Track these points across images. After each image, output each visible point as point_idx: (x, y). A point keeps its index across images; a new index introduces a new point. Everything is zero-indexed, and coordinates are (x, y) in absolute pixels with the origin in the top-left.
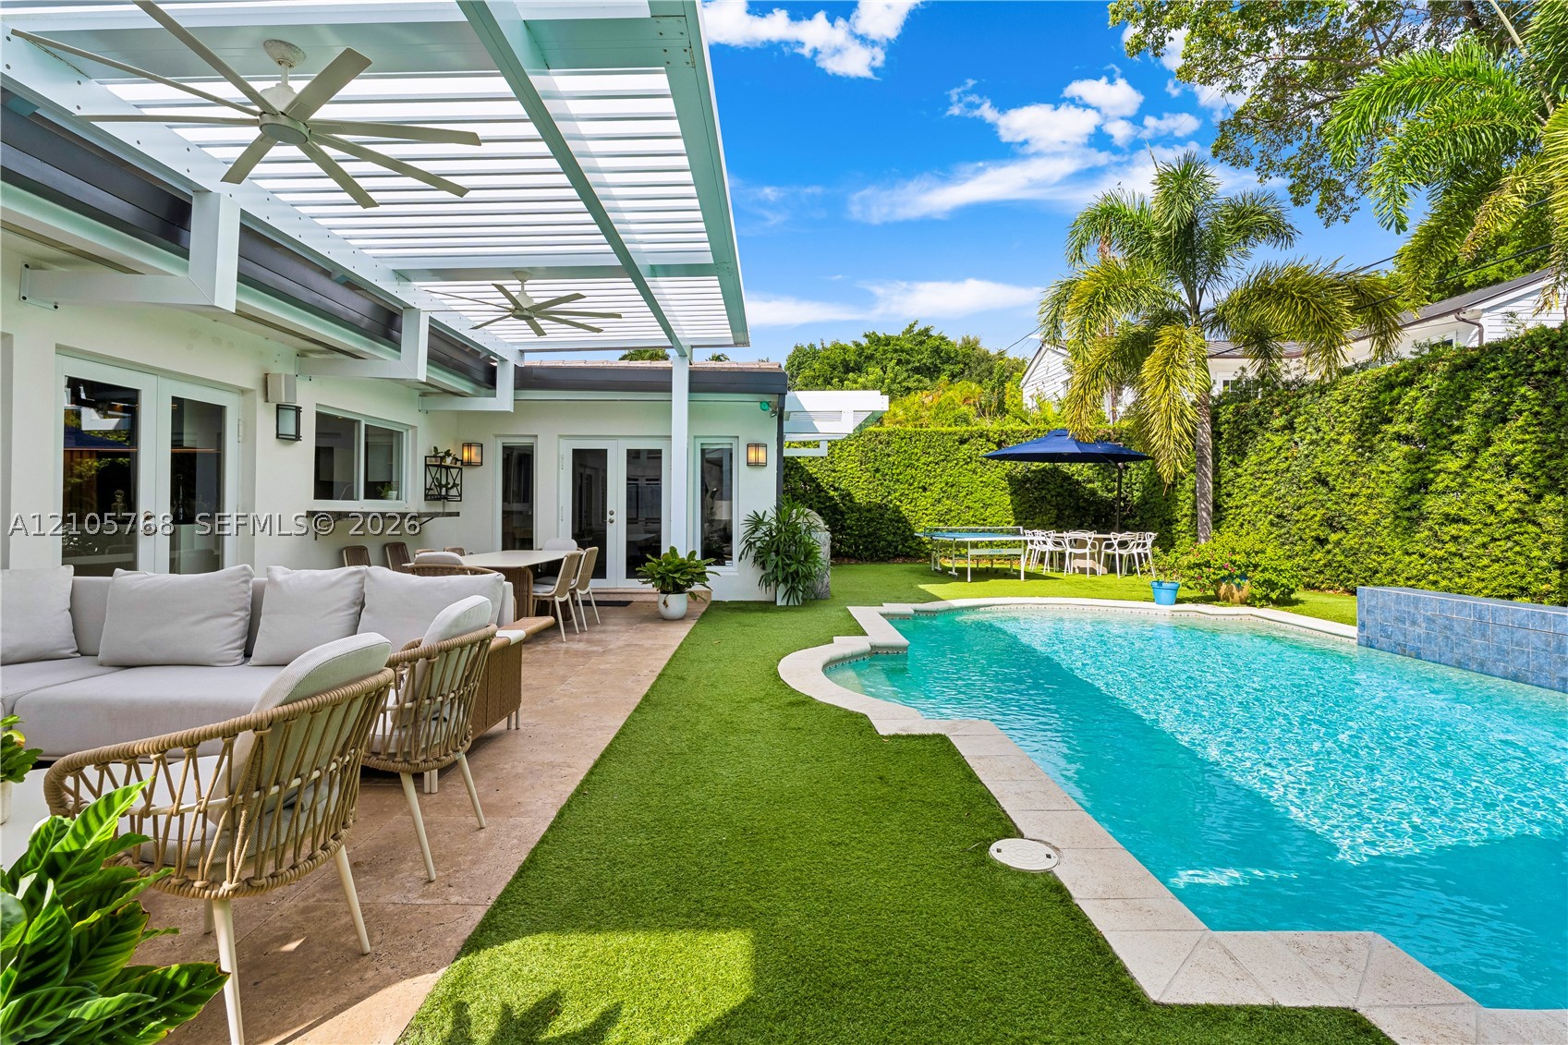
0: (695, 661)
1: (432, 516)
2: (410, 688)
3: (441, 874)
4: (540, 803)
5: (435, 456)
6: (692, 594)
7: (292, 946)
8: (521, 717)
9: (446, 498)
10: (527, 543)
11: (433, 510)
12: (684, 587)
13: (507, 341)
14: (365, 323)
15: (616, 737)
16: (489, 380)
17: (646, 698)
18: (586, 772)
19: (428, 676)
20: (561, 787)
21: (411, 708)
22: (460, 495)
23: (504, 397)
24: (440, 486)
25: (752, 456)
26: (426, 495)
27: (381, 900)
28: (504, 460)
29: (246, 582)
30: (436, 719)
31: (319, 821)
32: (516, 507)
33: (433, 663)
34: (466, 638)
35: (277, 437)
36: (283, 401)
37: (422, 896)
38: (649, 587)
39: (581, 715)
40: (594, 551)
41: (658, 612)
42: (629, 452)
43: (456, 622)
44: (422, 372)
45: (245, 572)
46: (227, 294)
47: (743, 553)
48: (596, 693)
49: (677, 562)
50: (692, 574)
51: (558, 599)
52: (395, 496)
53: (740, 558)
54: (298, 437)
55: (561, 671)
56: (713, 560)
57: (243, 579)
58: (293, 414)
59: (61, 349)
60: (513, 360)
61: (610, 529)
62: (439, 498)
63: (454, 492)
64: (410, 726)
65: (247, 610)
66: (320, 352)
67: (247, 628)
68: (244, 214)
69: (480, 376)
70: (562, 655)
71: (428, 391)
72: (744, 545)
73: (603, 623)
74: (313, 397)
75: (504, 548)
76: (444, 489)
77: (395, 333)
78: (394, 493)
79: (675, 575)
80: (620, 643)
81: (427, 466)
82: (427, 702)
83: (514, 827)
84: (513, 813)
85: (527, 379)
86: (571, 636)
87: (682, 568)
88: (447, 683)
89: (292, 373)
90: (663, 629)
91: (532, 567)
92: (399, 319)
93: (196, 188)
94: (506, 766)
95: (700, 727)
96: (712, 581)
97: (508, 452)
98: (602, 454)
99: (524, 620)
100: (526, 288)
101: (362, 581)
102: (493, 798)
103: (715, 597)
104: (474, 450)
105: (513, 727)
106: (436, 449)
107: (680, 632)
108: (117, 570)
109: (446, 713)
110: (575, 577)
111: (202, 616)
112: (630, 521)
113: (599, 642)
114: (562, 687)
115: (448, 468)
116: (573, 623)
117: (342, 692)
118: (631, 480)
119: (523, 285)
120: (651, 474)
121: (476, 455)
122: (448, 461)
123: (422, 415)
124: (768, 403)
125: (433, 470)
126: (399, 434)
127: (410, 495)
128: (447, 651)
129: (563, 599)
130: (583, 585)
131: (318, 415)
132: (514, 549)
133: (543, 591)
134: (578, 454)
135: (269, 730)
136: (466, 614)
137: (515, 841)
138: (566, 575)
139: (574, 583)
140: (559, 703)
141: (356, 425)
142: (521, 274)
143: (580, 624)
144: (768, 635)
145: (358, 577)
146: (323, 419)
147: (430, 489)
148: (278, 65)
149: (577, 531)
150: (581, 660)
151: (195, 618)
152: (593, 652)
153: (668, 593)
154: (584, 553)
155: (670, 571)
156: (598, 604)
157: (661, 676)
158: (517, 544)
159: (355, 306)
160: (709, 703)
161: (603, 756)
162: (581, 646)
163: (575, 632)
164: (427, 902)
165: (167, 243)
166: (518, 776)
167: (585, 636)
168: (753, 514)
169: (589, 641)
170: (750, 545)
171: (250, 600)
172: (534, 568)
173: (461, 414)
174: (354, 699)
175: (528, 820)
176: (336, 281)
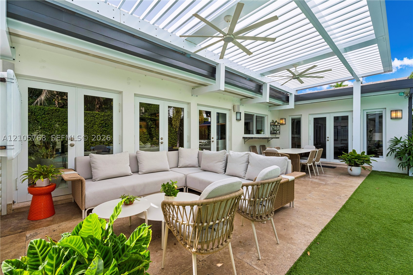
0: (367, 195)
1: (272, 138)
2: (252, 194)
3: (263, 258)
4: (299, 241)
5: (273, 122)
6: (363, 167)
7: (219, 265)
8: (294, 203)
9: (276, 133)
10: (299, 146)
11: (272, 137)
12: (359, 164)
13: (292, 88)
14: (254, 89)
15: (331, 221)
16: (287, 100)
17: (344, 206)
18: (318, 233)
19: (257, 191)
20: (308, 237)
21: (253, 201)
22: (280, 133)
23: (292, 104)
24: (274, 130)
25: (394, 115)
26: (271, 133)
27: (244, 260)
28: (292, 123)
29: (225, 154)
30: (261, 205)
31: (220, 236)
32: (296, 136)
33: (259, 188)
34: (270, 180)
35: (236, 120)
36: (237, 111)
37: (256, 265)
38: (344, 163)
39: (317, 207)
40: (322, 150)
41: (348, 172)
42: (334, 117)
43: (267, 175)
44: (268, 100)
45: (225, 152)
46: (223, 86)
47: (389, 153)
48: (322, 199)
49: (356, 155)
50: (363, 160)
51: (308, 165)
52: (263, 133)
53: (387, 155)
54: (240, 120)
55: (309, 188)
56: (374, 155)
57: (224, 153)
58: (239, 114)
59: (198, 105)
60: (294, 93)
61: (327, 143)
62: (274, 133)
63: (278, 132)
64: (253, 206)
65: (225, 161)
66: (245, 99)
67: (225, 165)
68: (226, 67)
69: (284, 99)
70: (310, 183)
71: (271, 105)
72: (389, 150)
73: (325, 174)
74: (243, 110)
75: (292, 147)
76: (275, 131)
77: (261, 91)
78: (263, 132)
79: (355, 160)
80: (332, 182)
81: (271, 125)
82: (258, 199)
83: (289, 248)
84: (289, 242)
85: (298, 98)
86: (313, 176)
87: (358, 157)
88: (264, 194)
89: (239, 104)
90: (350, 179)
91: (299, 154)
92: (262, 87)
93: (217, 64)
94: (288, 221)
95: (373, 227)
96: (373, 163)
97: (293, 120)
98: (324, 119)
99: (295, 173)
100: (297, 70)
101: (249, 156)
102: (283, 233)
103: (373, 169)
104: (283, 120)
105: (292, 206)
106: (273, 120)
107: (359, 181)
108: (204, 150)
109: (264, 203)
110: (315, 158)
111: (217, 161)
112: (335, 140)
113: (323, 180)
114: (310, 195)
115: (276, 125)
116: (314, 172)
117: (223, 198)
118: (335, 127)
119: (296, 69)
120: (343, 125)
121: (284, 121)
122: (276, 124)
123: (269, 112)
124: (404, 93)
125: (272, 126)
126: (264, 117)
127: (267, 133)
128: (263, 184)
129: (310, 165)
130: (317, 160)
131: (245, 114)
132: (295, 148)
133: (303, 161)
134: (315, 119)
135: (201, 207)
136: (271, 172)
137: (289, 255)
138: (312, 157)
139: (314, 160)
140: (308, 200)
141: (254, 116)
142: (295, 65)
143: (317, 173)
144: (406, 189)
145: (248, 155)
146: (246, 115)
147: (272, 131)
148: (227, 23)
149: (316, 143)
150: (317, 186)
151: (215, 162)
152: (321, 184)
153: (352, 166)
154: (317, 150)
155: (353, 158)
156: (323, 166)
157: (350, 198)
158: (296, 147)
159: (252, 85)
160: (377, 216)
161: (325, 228)
162: (317, 181)
163: (314, 175)
164: (257, 268)
165: (212, 78)
166: (292, 226)
167: (318, 177)
168: (394, 138)
169: (319, 179)
170: (393, 150)
171: (226, 158)
172: (301, 155)
173: (279, 110)
174: (228, 200)
175: (294, 247)
176: (247, 80)
